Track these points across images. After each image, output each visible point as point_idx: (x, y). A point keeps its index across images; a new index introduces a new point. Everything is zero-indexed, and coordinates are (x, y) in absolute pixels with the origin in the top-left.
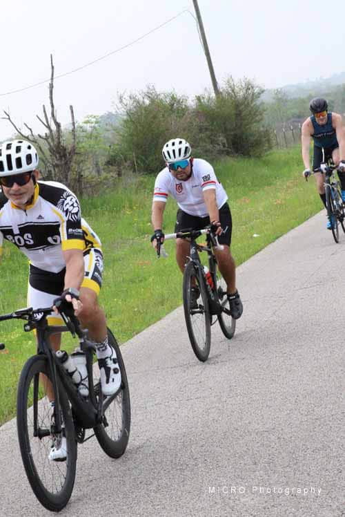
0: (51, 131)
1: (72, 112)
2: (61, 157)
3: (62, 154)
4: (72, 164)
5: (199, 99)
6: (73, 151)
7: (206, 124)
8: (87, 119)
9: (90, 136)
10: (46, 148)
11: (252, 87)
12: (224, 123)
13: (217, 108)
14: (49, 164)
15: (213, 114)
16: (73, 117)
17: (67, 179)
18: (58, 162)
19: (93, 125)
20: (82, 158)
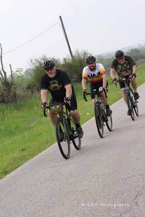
0: (2, 75)
1: (11, 67)
2: (7, 86)
3: (7, 85)
4: (12, 89)
5: (64, 59)
6: (12, 84)
7: (68, 70)
8: (17, 70)
9: (19, 77)
11: (87, 54)
12: (76, 69)
13: (72, 63)
14: (2, 89)
15: (71, 65)
16: (11, 69)
17: (10, 95)
18: (6, 88)
19: (20, 72)
20: (16, 86)
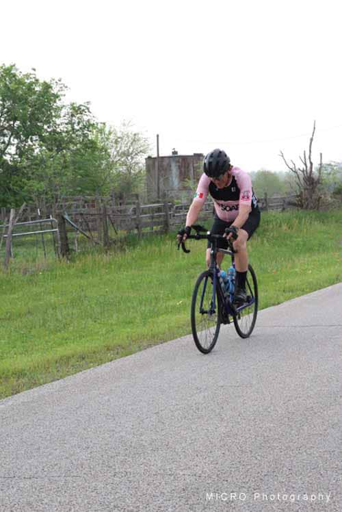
0: (306, 167)
1: (321, 157)
2: (310, 185)
3: (311, 182)
4: (316, 189)
6: (318, 181)
8: (329, 163)
9: (330, 174)
10: (301, 177)
14: (301, 187)
16: (321, 160)
17: (311, 198)
18: (308, 187)
19: (332, 167)
20: (322, 187)
